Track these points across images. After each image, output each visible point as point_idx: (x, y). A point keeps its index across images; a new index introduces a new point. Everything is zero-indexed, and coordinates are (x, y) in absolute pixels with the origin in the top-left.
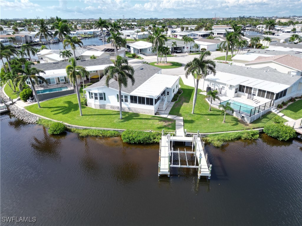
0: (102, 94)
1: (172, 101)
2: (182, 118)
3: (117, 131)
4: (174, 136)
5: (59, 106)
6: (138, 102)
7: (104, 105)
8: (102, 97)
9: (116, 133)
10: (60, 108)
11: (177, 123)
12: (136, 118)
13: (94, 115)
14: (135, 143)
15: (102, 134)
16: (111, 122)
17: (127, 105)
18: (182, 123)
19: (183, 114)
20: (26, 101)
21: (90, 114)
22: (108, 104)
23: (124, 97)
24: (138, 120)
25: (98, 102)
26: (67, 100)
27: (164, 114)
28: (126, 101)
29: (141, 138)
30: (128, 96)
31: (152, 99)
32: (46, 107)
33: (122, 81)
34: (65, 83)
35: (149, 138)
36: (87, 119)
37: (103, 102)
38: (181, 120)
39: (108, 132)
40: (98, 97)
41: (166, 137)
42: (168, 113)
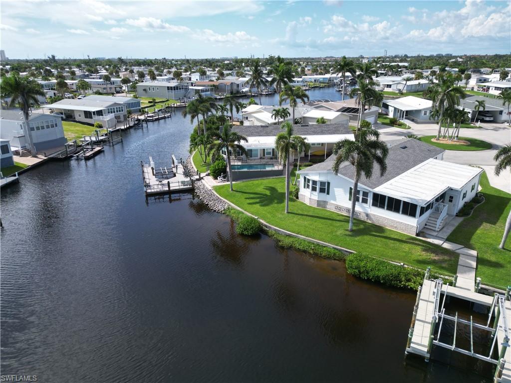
0: (325, 183)
1: (457, 216)
2: (474, 253)
3: (340, 250)
4: (451, 284)
5: (258, 192)
6: (386, 207)
7: (325, 202)
8: (325, 188)
9: (337, 254)
10: (258, 196)
11: (462, 260)
12: (378, 234)
13: (307, 215)
14: (369, 281)
15: (313, 250)
16: (332, 232)
17: (363, 208)
18: (474, 264)
19: (477, 245)
20: (216, 178)
21: (301, 212)
22: (332, 202)
23: (361, 193)
24: (382, 239)
25: (316, 196)
26: (271, 185)
27: (437, 237)
28: (365, 201)
29: (381, 274)
30: (369, 194)
31: (416, 206)
32: (239, 192)
33: (364, 167)
34: (271, 158)
35: (397, 278)
36: (295, 219)
37: (324, 196)
38: (472, 256)
39: (325, 249)
40: (318, 187)
41: (433, 284)
42: (446, 237)
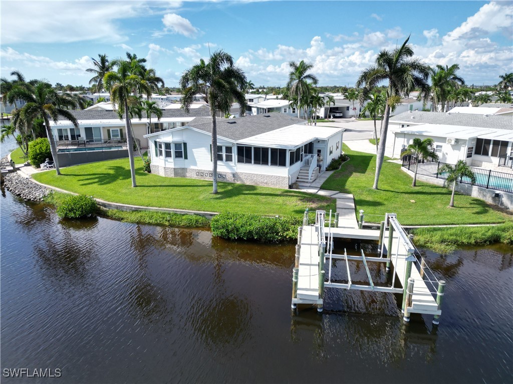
0: (181, 144)
1: (326, 170)
2: (351, 196)
3: (203, 215)
4: (333, 226)
5: (98, 173)
6: (253, 161)
7: (184, 170)
8: (181, 151)
9: (200, 220)
10: (97, 176)
11: (339, 203)
12: (248, 192)
13: (160, 186)
15: (169, 221)
16: (192, 198)
17: (230, 167)
18: (353, 205)
19: (352, 189)
21: (153, 184)
22: (192, 167)
24: (252, 196)
25: (171, 163)
27: (310, 187)
28: (229, 159)
30: (233, 148)
31: (285, 151)
32: (70, 175)
36: (145, 192)
37: (181, 162)
38: (350, 199)
39: (184, 217)
40: (173, 151)
41: (314, 228)
42: (320, 186)
